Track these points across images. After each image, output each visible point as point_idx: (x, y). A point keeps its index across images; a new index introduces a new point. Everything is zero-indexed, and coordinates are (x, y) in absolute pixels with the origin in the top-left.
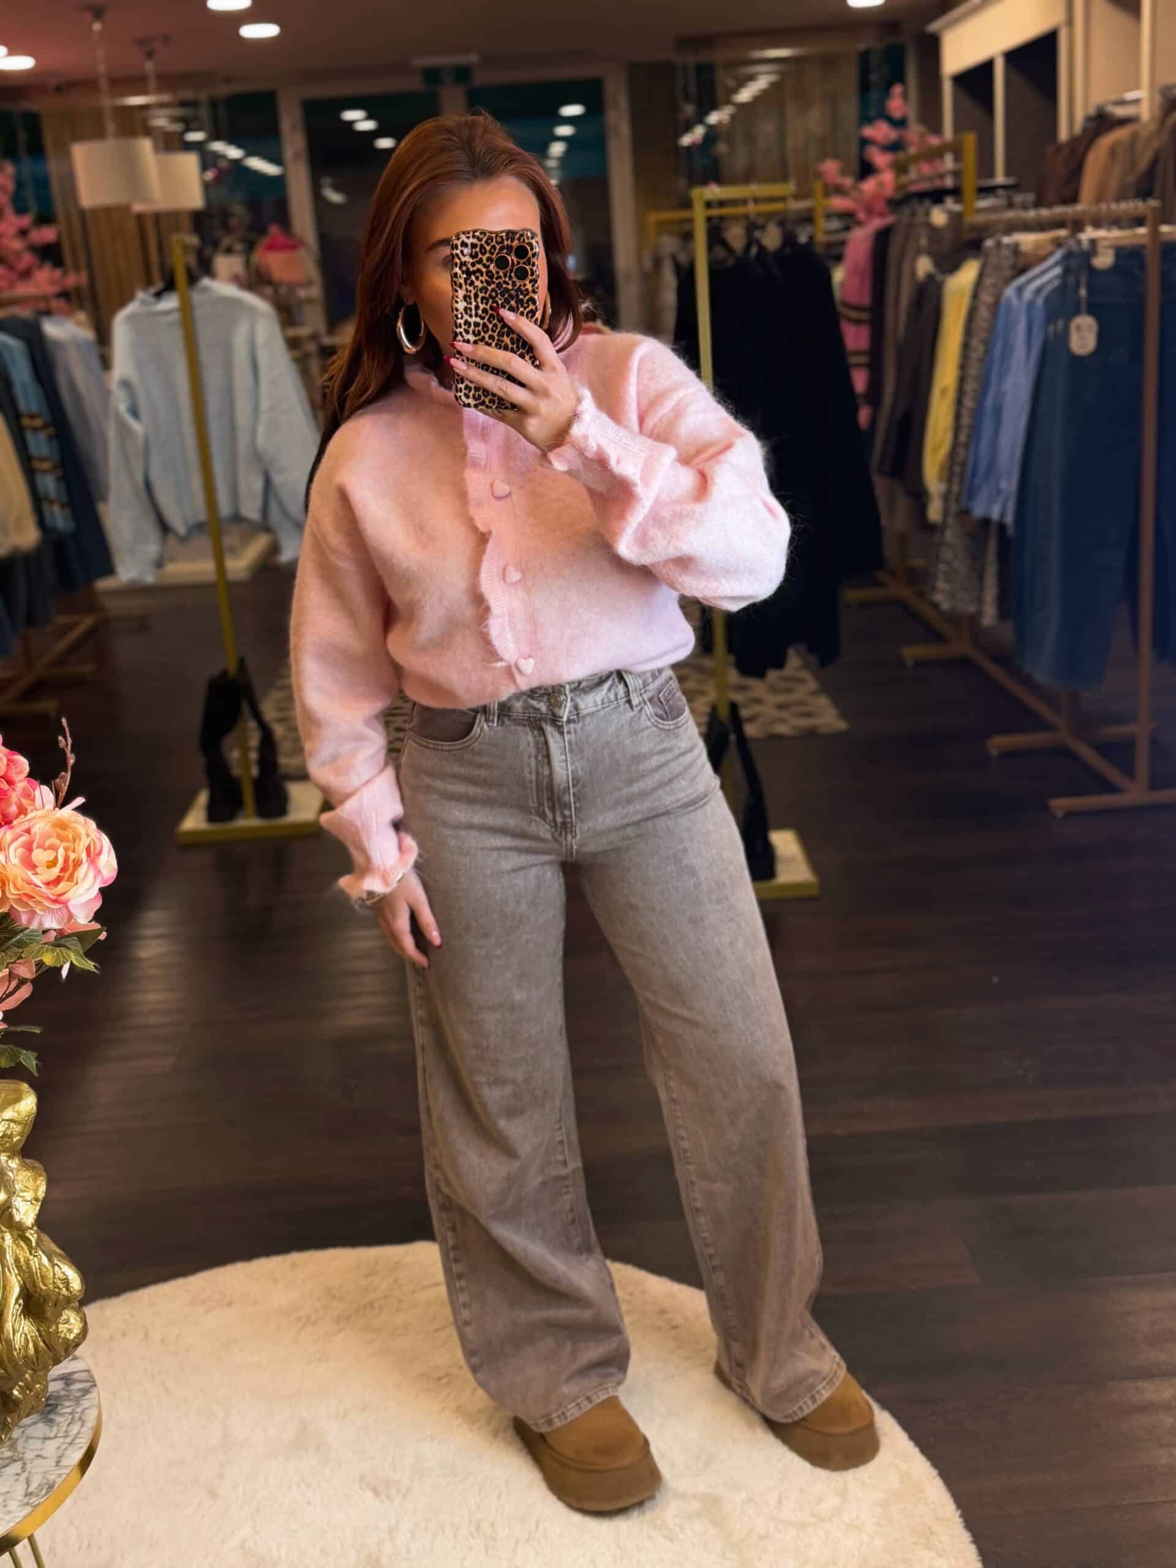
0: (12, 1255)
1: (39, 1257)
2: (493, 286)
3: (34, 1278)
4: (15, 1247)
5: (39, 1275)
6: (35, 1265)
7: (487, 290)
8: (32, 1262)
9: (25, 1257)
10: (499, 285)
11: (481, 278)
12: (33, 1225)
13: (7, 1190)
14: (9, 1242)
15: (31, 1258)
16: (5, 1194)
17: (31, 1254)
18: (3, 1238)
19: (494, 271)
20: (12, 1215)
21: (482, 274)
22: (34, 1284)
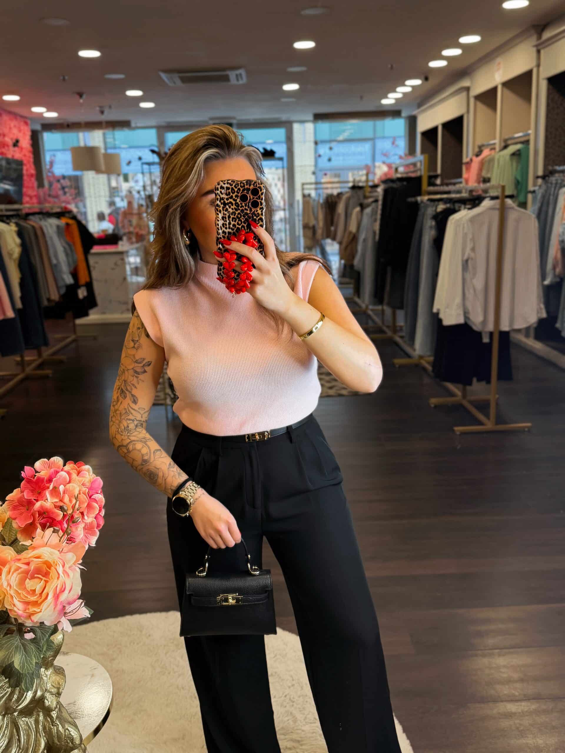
0: (42, 725)
1: (58, 726)
2: (239, 211)
3: (53, 739)
4: (44, 719)
5: (56, 736)
6: (55, 731)
7: (236, 214)
8: (53, 730)
9: (49, 727)
10: (242, 211)
11: (233, 207)
12: (55, 708)
13: (42, 689)
14: (41, 718)
15: (53, 727)
16: (41, 692)
17: (53, 725)
18: (39, 715)
19: (239, 203)
20: (44, 702)
21: (232, 205)
22: (53, 742)
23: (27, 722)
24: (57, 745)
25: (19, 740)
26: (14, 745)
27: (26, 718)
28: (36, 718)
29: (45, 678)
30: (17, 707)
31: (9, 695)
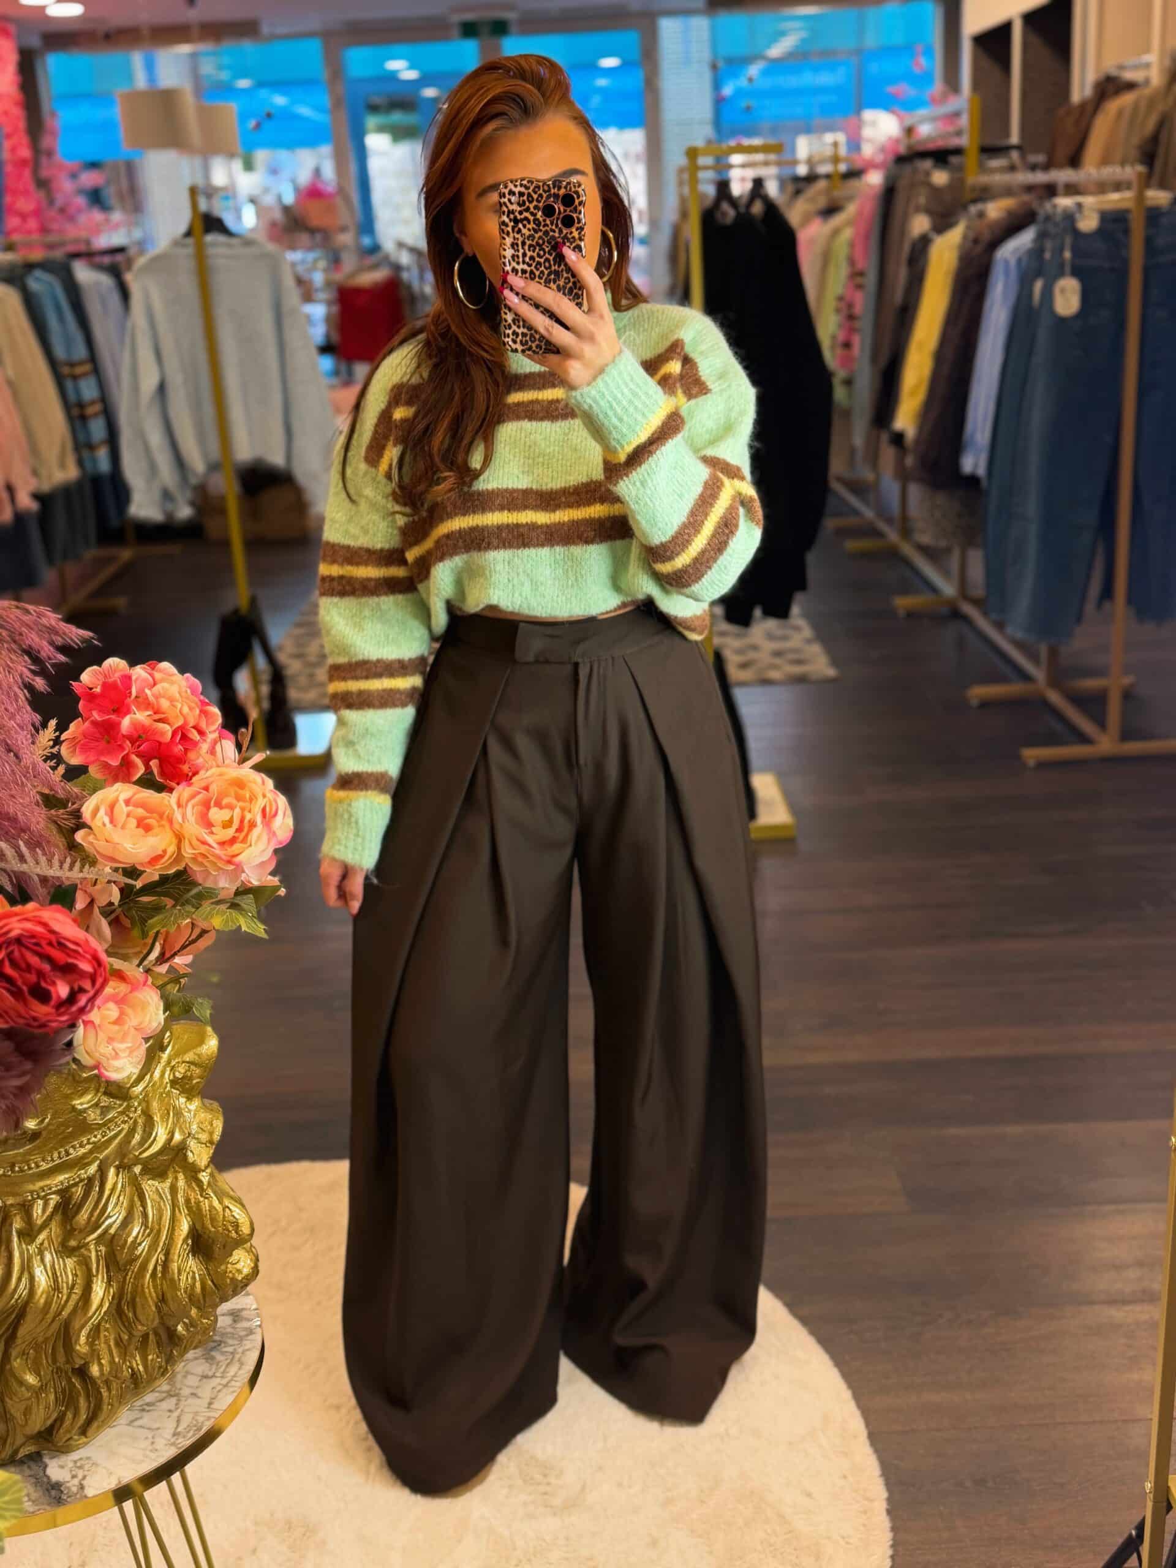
0: (184, 1196)
1: (211, 1200)
2: (540, 234)
3: (204, 1220)
4: (186, 1185)
5: (208, 1217)
6: (206, 1208)
7: (534, 237)
8: (202, 1203)
9: (195, 1199)
10: (548, 235)
11: (530, 226)
12: (206, 1167)
13: (182, 1131)
14: (181, 1183)
15: (202, 1199)
16: (181, 1135)
17: (201, 1196)
18: (176, 1178)
19: (541, 219)
20: (185, 1156)
21: (529, 223)
22: (203, 1226)
23: (157, 1189)
24: (210, 1231)
25: (145, 1215)
26: (136, 1222)
27: (153, 1179)
28: (172, 1183)
29: (186, 1114)
30: (140, 1153)
31: (125, 1136)
